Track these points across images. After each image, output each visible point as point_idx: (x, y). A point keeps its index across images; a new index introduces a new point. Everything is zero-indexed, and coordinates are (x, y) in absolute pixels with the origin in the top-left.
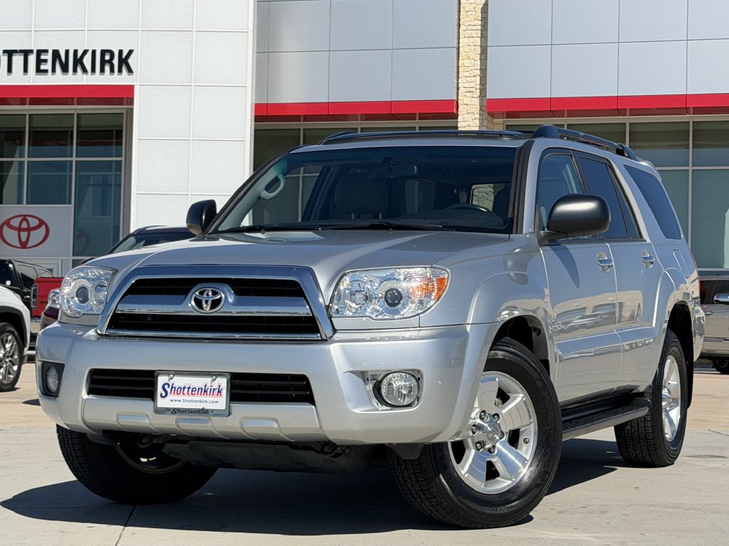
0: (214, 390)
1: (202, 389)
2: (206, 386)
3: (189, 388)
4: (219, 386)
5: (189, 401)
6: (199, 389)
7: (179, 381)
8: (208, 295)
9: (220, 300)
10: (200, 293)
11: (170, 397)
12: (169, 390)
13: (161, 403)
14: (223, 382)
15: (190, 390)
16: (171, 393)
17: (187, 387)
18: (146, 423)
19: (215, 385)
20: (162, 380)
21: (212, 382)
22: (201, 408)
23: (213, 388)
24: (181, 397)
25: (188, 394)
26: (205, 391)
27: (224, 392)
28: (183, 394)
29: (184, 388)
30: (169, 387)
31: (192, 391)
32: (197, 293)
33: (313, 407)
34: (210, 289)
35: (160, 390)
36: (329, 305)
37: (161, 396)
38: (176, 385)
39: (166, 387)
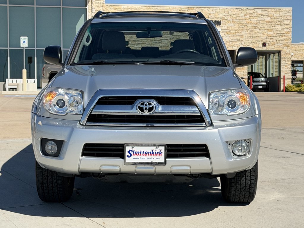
0: (157, 153)
1: (151, 152)
2: (153, 151)
3: (143, 152)
4: (160, 151)
5: (144, 159)
6: (149, 152)
7: (137, 149)
8: (146, 105)
9: (153, 107)
10: (141, 104)
11: (133, 157)
12: (132, 153)
13: (128, 160)
14: (162, 149)
15: (144, 153)
16: (133, 155)
17: (142, 152)
18: (118, 170)
19: (158, 150)
20: (128, 149)
21: (156, 149)
22: (151, 162)
23: (157, 152)
24: (139, 157)
25: (143, 155)
26: (153, 153)
27: (163, 154)
28: (140, 155)
29: (141, 152)
30: (132, 152)
31: (145, 153)
32: (140, 104)
33: (208, 159)
34: (146, 102)
35: (127, 153)
36: (208, 109)
37: (128, 156)
38: (136, 151)
39: (131, 152)
